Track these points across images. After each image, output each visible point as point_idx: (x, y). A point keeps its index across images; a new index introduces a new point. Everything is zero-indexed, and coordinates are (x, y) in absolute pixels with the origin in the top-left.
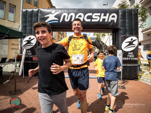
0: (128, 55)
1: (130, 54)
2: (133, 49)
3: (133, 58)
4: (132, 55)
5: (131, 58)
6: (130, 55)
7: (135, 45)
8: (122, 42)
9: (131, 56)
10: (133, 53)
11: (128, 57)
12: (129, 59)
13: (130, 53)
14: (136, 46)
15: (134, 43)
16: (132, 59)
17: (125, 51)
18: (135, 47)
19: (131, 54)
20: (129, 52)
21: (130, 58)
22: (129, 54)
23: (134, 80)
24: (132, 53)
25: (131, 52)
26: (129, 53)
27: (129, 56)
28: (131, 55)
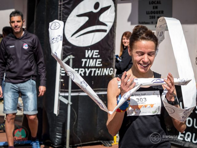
0: (84, 60)
1: (90, 56)
2: (98, 37)
3: (99, 68)
4: (96, 59)
5: (93, 70)
6: (88, 58)
7: (106, 25)
8: (68, 14)
9: (92, 63)
10: (99, 53)
11: (83, 65)
12: (88, 72)
13: (90, 51)
14: (108, 29)
15: (102, 18)
16: (95, 71)
17: (73, 46)
18: (105, 31)
19: (94, 56)
20: (88, 48)
21: (88, 68)
22: (87, 56)
23: (100, 144)
24: (96, 52)
25: (92, 47)
26: (88, 53)
27: (86, 62)
28: (92, 58)
